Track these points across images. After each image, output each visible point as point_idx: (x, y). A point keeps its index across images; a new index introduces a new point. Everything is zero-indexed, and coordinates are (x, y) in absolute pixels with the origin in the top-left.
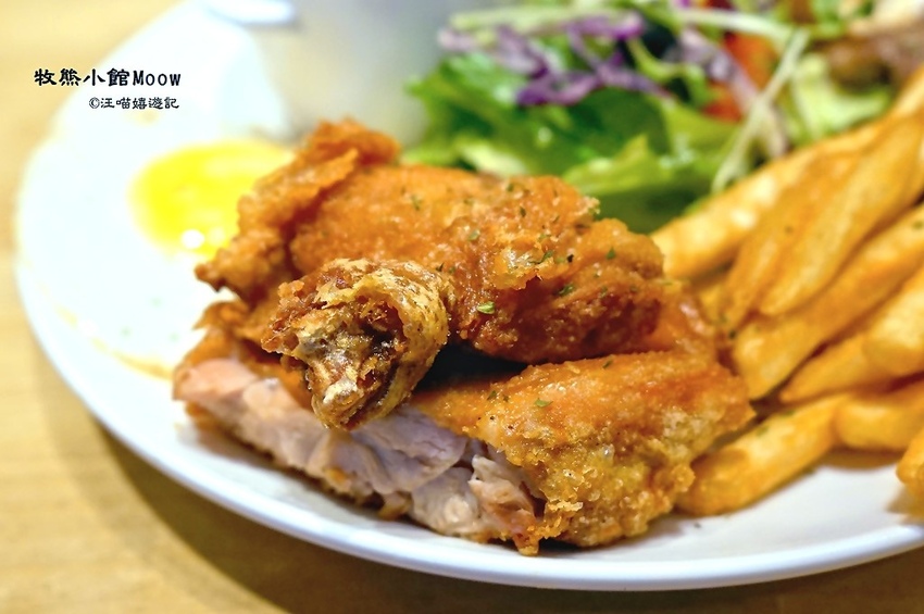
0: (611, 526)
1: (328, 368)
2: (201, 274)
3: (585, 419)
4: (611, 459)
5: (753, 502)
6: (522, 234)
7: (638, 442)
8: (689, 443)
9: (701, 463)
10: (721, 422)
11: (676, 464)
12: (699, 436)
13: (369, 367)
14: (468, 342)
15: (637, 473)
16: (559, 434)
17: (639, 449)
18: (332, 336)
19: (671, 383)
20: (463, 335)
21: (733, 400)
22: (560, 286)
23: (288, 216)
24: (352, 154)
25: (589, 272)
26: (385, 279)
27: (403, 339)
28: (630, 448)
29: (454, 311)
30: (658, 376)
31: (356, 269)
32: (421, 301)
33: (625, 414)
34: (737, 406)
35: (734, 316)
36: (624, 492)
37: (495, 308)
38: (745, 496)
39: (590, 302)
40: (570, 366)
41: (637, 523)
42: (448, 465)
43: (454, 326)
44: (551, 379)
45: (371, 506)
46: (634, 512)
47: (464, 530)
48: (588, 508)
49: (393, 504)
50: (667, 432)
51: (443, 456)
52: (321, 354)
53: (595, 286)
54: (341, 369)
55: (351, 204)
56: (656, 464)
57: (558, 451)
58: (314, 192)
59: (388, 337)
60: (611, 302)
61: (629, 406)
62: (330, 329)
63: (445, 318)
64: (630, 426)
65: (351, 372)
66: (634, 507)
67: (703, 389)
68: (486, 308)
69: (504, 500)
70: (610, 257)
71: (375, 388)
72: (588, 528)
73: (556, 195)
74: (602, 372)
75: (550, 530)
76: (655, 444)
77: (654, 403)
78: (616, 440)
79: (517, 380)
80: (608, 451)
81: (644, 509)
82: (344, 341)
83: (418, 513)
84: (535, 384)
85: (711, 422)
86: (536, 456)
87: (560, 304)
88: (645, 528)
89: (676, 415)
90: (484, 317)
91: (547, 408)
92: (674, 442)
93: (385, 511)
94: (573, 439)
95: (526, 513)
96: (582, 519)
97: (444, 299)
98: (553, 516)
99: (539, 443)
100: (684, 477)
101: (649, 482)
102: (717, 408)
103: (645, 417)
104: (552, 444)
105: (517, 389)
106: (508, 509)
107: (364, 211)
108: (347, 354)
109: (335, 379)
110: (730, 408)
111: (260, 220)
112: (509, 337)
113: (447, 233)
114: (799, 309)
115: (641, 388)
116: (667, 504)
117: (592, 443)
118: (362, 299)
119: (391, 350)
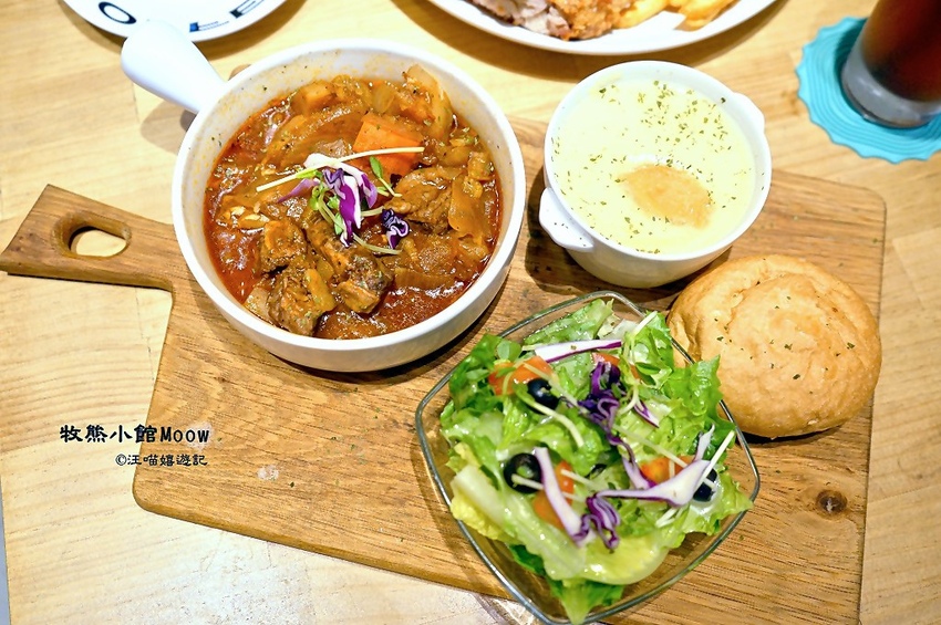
0: (591, 33)
4: (596, 12)
5: (637, 24)
9: (623, 12)
11: (615, 13)
15: (602, 16)
36: (598, 22)
41: (599, 31)
46: (600, 28)
48: (586, 27)
49: (518, 21)
56: (609, 12)
57: (581, 9)
66: (600, 26)
75: (573, 35)
80: (595, 9)
81: (603, 27)
83: (527, 25)
86: (574, 10)
88: (602, 33)
95: (567, 28)
96: (584, 30)
98: (575, 29)
100: (617, 17)
101: (606, 19)
116: (610, 26)
117: (591, 7)
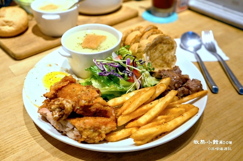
0: (92, 141)
1: (55, 113)
2: (44, 95)
3: (89, 125)
4: (92, 132)
6: (86, 98)
7: (97, 130)
8: (105, 131)
9: (107, 135)
10: (111, 129)
11: (103, 134)
12: (107, 130)
13: (60, 114)
14: (75, 112)
15: (97, 134)
16: (85, 127)
17: (98, 131)
18: (56, 108)
19: (104, 122)
20: (75, 111)
21: (113, 126)
22: (90, 106)
23: (57, 89)
24: (69, 81)
25: (95, 104)
26: (64, 102)
27: (65, 111)
28: (96, 130)
29: (74, 107)
30: (102, 121)
31: (61, 100)
32: (68, 106)
33: (96, 126)
34: (114, 127)
35: (119, 114)
36: (94, 136)
37: (80, 108)
38: (115, 140)
39: (94, 109)
40: (90, 118)
41: (96, 141)
42: (71, 129)
43: (73, 110)
44: (87, 119)
45: (62, 132)
46: (96, 139)
47: (72, 138)
48: (88, 138)
49: (64, 133)
50: (102, 129)
51: (71, 127)
52: (54, 111)
53: (96, 107)
54: (56, 113)
55: (66, 89)
56: (100, 133)
57: (85, 129)
58: (61, 87)
59: (63, 110)
60: (97, 109)
61: (97, 124)
62: (56, 107)
63: (72, 108)
64: (96, 127)
65: (58, 114)
66: (95, 139)
67: (109, 124)
68: (78, 108)
69: (77, 135)
70: (99, 103)
71: (61, 116)
72: (88, 141)
73: (93, 93)
74: (94, 119)
75: (82, 140)
76: (100, 130)
77: (101, 124)
78: (94, 129)
79: (82, 118)
80: (92, 130)
81: (97, 139)
82: (57, 109)
83: (67, 134)
84: (84, 119)
85: (109, 128)
86: (81, 129)
87: (90, 109)
88: (98, 142)
89: (104, 127)
90: (78, 109)
91: (85, 123)
92: (103, 130)
93: (63, 134)
94: (87, 128)
95: (80, 137)
96: (87, 139)
97: (72, 105)
98: (83, 138)
99: (82, 128)
100: (104, 136)
101: (99, 135)
102: (110, 127)
103: (99, 126)
104: (84, 128)
105: (81, 120)
106: (78, 136)
107: (67, 90)
108: (58, 111)
109: (55, 114)
110: (112, 127)
111: (53, 89)
112: (81, 112)
113: (77, 95)
114: (129, 114)
115: (99, 122)
116: (102, 139)
117: (90, 129)
118: (61, 104)
119: (63, 112)
